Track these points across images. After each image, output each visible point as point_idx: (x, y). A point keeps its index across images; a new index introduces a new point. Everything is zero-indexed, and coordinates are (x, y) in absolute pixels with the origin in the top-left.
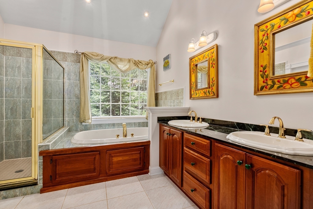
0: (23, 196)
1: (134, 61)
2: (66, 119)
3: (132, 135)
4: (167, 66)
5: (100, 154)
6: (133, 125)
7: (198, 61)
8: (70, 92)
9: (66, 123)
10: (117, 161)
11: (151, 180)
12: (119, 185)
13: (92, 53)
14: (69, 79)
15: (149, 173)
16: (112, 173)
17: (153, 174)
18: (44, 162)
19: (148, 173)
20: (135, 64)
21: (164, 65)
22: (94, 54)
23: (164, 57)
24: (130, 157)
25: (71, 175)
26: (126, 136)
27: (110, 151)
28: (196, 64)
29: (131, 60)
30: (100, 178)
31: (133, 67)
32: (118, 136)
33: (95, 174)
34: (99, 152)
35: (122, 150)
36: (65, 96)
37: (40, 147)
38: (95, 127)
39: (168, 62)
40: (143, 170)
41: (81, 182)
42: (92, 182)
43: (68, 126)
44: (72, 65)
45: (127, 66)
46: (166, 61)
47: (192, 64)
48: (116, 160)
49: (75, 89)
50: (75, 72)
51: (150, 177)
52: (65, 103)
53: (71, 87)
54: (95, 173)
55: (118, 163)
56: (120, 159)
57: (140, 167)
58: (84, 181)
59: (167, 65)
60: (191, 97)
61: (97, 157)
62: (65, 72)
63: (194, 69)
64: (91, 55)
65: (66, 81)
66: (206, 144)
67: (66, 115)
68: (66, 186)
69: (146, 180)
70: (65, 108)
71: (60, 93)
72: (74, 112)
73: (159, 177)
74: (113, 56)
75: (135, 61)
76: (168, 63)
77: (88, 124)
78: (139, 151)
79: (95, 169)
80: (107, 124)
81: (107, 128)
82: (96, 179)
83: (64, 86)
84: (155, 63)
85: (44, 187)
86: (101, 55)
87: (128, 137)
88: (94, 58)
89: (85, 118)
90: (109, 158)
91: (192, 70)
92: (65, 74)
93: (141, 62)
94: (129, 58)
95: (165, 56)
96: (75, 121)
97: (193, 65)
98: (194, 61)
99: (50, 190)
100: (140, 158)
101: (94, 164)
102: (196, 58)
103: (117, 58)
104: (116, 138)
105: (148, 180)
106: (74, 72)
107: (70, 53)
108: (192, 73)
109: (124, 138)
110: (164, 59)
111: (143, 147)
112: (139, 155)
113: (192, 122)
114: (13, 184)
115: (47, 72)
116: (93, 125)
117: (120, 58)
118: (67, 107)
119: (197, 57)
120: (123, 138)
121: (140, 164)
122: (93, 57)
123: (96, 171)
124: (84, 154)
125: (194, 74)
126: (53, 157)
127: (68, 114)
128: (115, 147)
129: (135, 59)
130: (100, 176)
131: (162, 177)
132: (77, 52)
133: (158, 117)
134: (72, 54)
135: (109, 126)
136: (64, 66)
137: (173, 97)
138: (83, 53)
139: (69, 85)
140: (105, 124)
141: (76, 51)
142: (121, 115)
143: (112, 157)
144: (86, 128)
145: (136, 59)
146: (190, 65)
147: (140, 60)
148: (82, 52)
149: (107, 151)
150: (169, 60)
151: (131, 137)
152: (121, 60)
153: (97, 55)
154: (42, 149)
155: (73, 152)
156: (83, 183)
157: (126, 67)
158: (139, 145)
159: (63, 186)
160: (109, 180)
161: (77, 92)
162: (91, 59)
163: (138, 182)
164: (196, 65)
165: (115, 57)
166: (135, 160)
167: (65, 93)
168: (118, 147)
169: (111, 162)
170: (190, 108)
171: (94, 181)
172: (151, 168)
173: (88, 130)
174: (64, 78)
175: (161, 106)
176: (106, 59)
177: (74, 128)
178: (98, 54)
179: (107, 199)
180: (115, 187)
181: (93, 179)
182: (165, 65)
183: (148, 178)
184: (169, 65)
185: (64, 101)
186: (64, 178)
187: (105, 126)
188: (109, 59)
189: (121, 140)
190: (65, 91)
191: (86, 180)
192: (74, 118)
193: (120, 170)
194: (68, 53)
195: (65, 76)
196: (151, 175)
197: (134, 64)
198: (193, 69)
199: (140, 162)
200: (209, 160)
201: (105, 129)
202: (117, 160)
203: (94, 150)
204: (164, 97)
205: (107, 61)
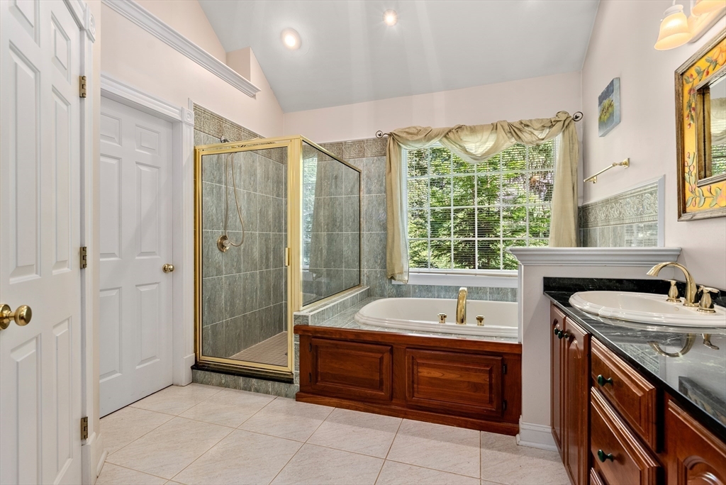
0: (275, 397)
1: (507, 128)
2: (365, 270)
3: (480, 319)
4: (608, 119)
5: (391, 352)
6: (510, 295)
7: (708, 73)
8: (371, 217)
9: (364, 279)
10: (430, 378)
11: (516, 456)
12: (426, 436)
13: (407, 130)
14: (369, 192)
15: (518, 435)
16: (419, 404)
17: (528, 444)
18: (301, 345)
19: (515, 435)
20: (511, 132)
21: (600, 118)
22: (411, 131)
23: (600, 94)
24: (461, 376)
25: (340, 383)
26: (462, 321)
27: (414, 350)
28: (701, 84)
29: (499, 126)
30: (393, 407)
31: (505, 142)
32: (443, 317)
33: (383, 394)
34: (390, 348)
35: (442, 353)
36: (362, 226)
37: (297, 317)
38: (417, 291)
39: (611, 105)
40: (500, 422)
41: (356, 402)
42: (377, 410)
43: (367, 285)
44: (373, 163)
45: (488, 143)
46: (606, 102)
47: (687, 88)
48: (426, 374)
49: (378, 210)
50: (379, 176)
51: (516, 449)
52: (362, 239)
53: (373, 207)
54: (382, 390)
55: (432, 382)
56: (436, 374)
57: (491, 411)
58: (362, 401)
59: (608, 114)
60: (684, 211)
61: (387, 357)
62: (361, 179)
63: (693, 105)
64: (404, 135)
65: (364, 195)
66: (640, 394)
67: (364, 263)
68: (331, 401)
69: (499, 450)
70: (362, 249)
71: (354, 221)
72: (377, 257)
73: (543, 458)
74: (453, 125)
75: (510, 125)
76: (610, 109)
77: (402, 283)
78: (488, 366)
79: (381, 382)
80: (441, 287)
81: (442, 296)
82: (384, 407)
83: (361, 206)
84: (577, 117)
85: (301, 391)
86: (426, 130)
87: (468, 325)
88: (410, 139)
89: (393, 270)
90: (411, 365)
91: (686, 112)
92: (362, 183)
93: (528, 126)
94: (495, 122)
95: (603, 88)
96: (379, 276)
97: (690, 91)
98: (692, 75)
99: (309, 399)
100: (491, 385)
101: (381, 373)
102: (703, 64)
103: (463, 129)
104: (437, 323)
105: (504, 454)
106: (377, 175)
107: (370, 140)
108: (687, 121)
109: (459, 325)
110: (600, 98)
111: (500, 358)
112: (486, 377)
113: (675, 303)
114: (266, 372)
115: (336, 182)
116: (413, 286)
117: (470, 127)
118: (365, 248)
119: (703, 59)
120: (454, 324)
121: (491, 402)
122: (409, 137)
123: (384, 387)
124: (360, 344)
125: (693, 125)
126: (313, 339)
127: (368, 261)
128: (423, 342)
129: (510, 121)
130: (393, 402)
131: (556, 460)
132: (380, 135)
133: (545, 278)
134: (374, 140)
135: (446, 291)
136: (360, 168)
137: (646, 211)
138: (390, 135)
139: (369, 204)
140: (439, 286)
141: (379, 133)
142: (477, 267)
143: (418, 365)
144: (400, 292)
145: (514, 120)
146: (679, 95)
147: (525, 119)
148: (388, 132)
149: (408, 350)
150: (614, 97)
151: (476, 325)
152: (473, 130)
153: (419, 132)
154: (299, 322)
155: (343, 337)
156: (360, 405)
157: (486, 146)
158: (488, 349)
159: (327, 399)
160: (411, 417)
161: (382, 216)
162: (406, 141)
163: (475, 448)
164: (704, 90)
165: (459, 128)
166: (476, 387)
167: (362, 219)
168: (432, 345)
169: (416, 377)
170: (681, 250)
171: (380, 408)
172: (524, 423)
173: (402, 296)
174: (361, 189)
175: (596, 246)
176: (436, 136)
177: (378, 290)
178: (419, 129)
179: (385, 459)
180: (416, 438)
181: (379, 404)
182: (603, 117)
183: (507, 449)
184: (612, 115)
185: (361, 236)
186: (329, 385)
187: (438, 291)
188: (443, 134)
189: (451, 330)
190: (362, 216)
191: (365, 402)
192: (378, 269)
193: (435, 402)
194: (367, 140)
195: (362, 187)
196: (521, 443)
197: (509, 135)
198: (690, 106)
199: (490, 398)
200: (653, 464)
201: (438, 297)
202: (429, 375)
203: (380, 340)
204: (603, 216)
205: (440, 141)
